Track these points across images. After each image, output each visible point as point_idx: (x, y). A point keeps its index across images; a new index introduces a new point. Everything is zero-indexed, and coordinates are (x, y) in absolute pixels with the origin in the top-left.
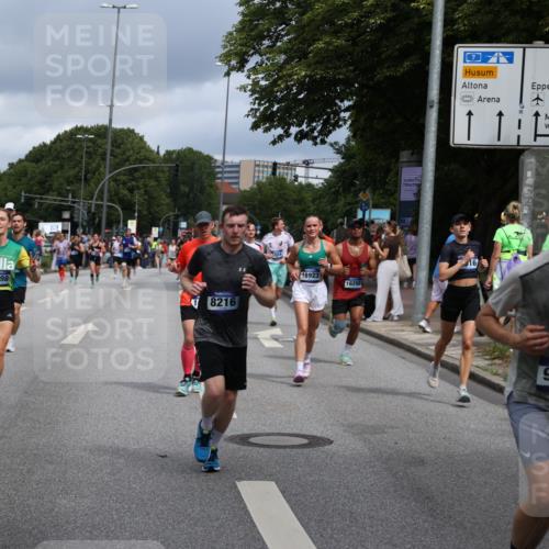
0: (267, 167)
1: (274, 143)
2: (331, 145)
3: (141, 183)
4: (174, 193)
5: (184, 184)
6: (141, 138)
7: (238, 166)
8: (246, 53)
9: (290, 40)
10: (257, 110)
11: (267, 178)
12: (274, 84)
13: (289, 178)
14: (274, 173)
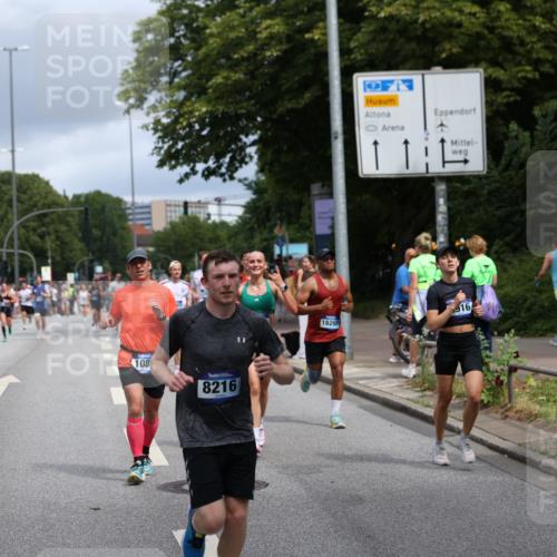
0: (179, 206)
1: (181, 181)
2: (240, 181)
3: (51, 228)
4: (86, 238)
5: (96, 227)
6: (47, 183)
7: (149, 207)
8: (145, 91)
9: (188, 77)
10: (161, 148)
11: (180, 218)
12: (176, 121)
13: (202, 217)
14: (186, 212)
